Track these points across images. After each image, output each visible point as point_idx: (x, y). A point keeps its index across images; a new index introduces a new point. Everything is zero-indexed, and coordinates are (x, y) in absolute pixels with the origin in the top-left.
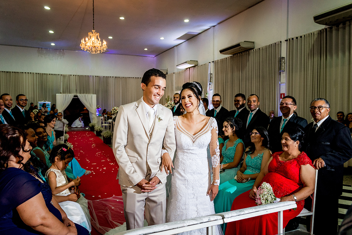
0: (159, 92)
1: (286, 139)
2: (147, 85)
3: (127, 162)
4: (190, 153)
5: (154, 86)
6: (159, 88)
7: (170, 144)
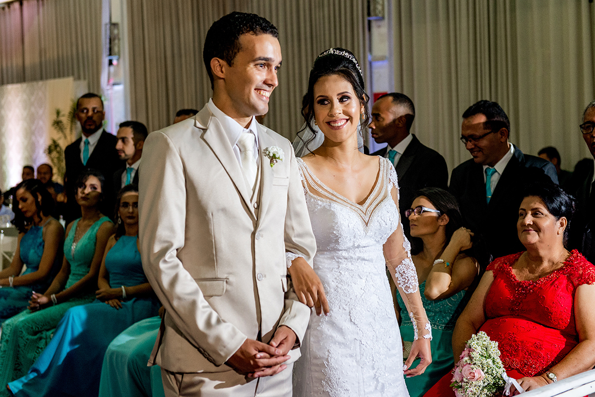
0: (269, 77)
1: (536, 213)
2: (230, 64)
3: (195, 293)
4: (359, 258)
5: (254, 61)
6: (269, 66)
7: (300, 236)
